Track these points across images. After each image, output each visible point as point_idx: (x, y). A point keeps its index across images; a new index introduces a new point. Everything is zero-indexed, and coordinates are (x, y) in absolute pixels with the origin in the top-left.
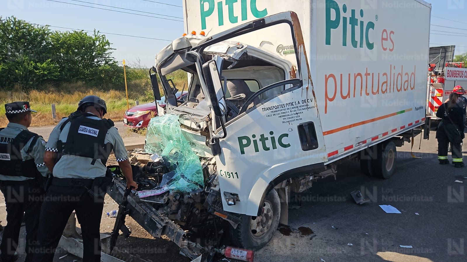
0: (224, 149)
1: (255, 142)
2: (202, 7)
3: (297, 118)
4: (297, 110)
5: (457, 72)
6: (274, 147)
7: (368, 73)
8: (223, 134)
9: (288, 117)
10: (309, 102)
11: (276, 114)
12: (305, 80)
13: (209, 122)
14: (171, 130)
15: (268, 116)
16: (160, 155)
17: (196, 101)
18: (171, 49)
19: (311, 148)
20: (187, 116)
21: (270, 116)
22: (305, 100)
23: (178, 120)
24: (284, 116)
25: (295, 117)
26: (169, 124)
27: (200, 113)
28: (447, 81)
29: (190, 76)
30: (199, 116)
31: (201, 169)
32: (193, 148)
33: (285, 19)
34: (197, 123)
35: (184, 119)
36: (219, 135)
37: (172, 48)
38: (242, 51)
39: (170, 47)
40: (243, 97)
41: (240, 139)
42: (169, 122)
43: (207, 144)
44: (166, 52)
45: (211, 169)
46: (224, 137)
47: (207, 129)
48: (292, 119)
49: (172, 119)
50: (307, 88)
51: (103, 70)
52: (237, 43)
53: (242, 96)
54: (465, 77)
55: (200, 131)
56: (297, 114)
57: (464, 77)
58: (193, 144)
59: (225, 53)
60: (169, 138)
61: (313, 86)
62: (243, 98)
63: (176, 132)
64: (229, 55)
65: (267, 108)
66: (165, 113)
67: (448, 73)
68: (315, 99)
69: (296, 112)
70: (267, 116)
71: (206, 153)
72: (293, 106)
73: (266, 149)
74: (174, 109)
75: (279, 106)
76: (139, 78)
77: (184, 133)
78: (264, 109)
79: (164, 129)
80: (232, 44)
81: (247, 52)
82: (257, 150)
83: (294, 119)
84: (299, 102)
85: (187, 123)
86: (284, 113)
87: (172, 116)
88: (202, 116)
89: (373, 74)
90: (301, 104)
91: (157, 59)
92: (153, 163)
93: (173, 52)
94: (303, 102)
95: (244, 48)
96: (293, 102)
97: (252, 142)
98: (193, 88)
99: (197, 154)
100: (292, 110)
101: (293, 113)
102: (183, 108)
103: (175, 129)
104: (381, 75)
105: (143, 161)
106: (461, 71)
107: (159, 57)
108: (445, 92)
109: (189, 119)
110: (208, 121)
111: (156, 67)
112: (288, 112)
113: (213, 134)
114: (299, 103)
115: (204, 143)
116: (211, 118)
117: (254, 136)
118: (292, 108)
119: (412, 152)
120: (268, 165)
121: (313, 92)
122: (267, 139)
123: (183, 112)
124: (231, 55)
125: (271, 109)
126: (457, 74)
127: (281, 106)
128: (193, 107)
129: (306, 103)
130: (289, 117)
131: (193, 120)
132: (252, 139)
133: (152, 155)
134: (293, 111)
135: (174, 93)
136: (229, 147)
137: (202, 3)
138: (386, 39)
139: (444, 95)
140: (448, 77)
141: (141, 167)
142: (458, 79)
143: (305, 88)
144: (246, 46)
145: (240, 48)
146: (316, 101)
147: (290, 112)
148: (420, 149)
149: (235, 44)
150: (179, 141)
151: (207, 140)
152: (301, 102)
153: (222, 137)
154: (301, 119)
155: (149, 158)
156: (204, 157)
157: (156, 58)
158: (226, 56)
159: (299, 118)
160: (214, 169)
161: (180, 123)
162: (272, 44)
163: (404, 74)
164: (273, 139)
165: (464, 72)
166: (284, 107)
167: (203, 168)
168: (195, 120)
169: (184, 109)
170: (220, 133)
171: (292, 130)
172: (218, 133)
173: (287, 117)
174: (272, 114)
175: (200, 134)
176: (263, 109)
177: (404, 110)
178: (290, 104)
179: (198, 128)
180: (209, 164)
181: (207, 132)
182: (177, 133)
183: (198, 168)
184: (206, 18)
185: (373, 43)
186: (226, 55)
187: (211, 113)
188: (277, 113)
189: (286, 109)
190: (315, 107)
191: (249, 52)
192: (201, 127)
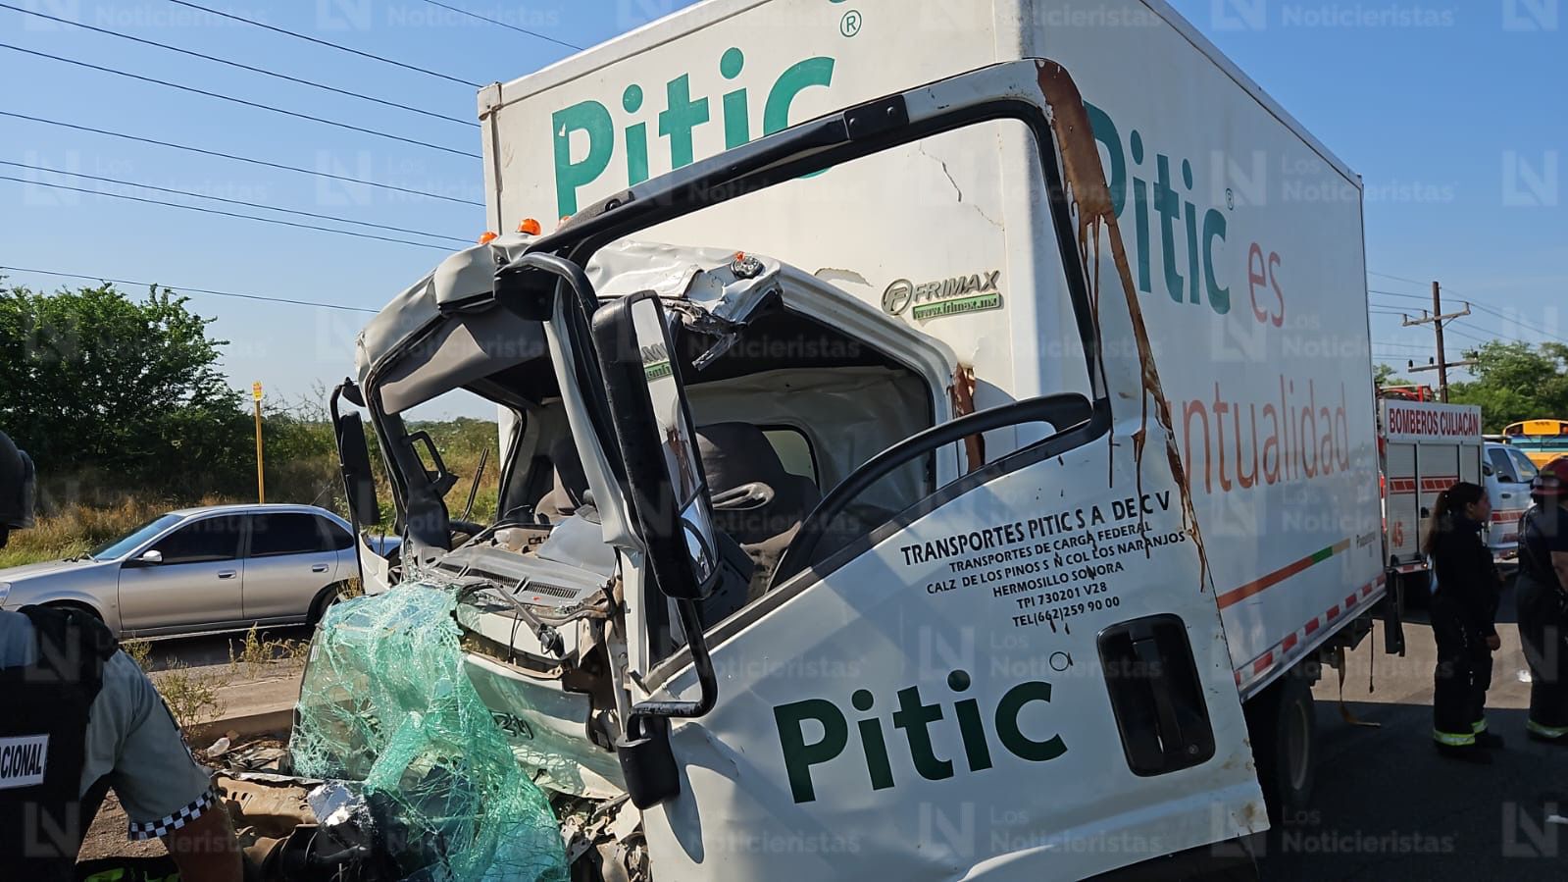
0: (696, 775)
1: (871, 731)
2: (562, 148)
3: (1093, 597)
4: (1089, 555)
5: (1419, 417)
6: (979, 758)
7: (1221, 401)
8: (693, 694)
9: (1044, 591)
10: (1150, 512)
11: (978, 579)
12: (1123, 396)
13: (609, 625)
14: (416, 662)
15: (938, 587)
16: (356, 789)
17: (537, 521)
18: (429, 299)
19: (1177, 760)
20: (495, 595)
21: (948, 585)
22: (1128, 501)
23: (453, 614)
24: (1023, 587)
25: (1082, 591)
26: (407, 634)
27: (560, 577)
28: (1392, 444)
29: (507, 423)
30: (554, 591)
31: (562, 863)
32: (520, 746)
33: (1012, 94)
34: (544, 627)
35: (479, 607)
36: (668, 697)
37: (434, 297)
38: (758, 287)
39: (423, 291)
40: (761, 495)
41: (788, 718)
42: (407, 623)
43: (598, 731)
44: (406, 311)
45: (616, 865)
46: (697, 712)
47: (597, 656)
48: (1068, 603)
49: (423, 606)
50: (1139, 439)
51: (185, 422)
52: (732, 254)
53: (757, 491)
54: (1443, 433)
55: (559, 668)
56: (1092, 575)
57: (1440, 432)
58: (520, 728)
59: (678, 299)
60: (409, 698)
61: (1170, 428)
62: (763, 500)
63: (437, 670)
64: (698, 304)
65: (928, 545)
66: (394, 579)
67: (1392, 420)
68: (1183, 494)
69: (1083, 565)
70: (932, 589)
71: (583, 771)
72: (1066, 535)
73: (933, 769)
74: (436, 562)
75: (995, 534)
76: (315, 450)
77: (480, 679)
78: (910, 552)
79: (381, 654)
80: (710, 261)
81: (781, 291)
82: (882, 777)
83: (1075, 601)
84: (1095, 509)
85: (495, 627)
86: (1019, 570)
87: (422, 591)
88: (571, 594)
89: (1236, 406)
90: (1111, 522)
91: (366, 344)
92: (320, 833)
93: (437, 313)
94: (1119, 514)
95: (766, 274)
96: (1066, 514)
97: (854, 735)
98: (522, 471)
99: (543, 781)
100: (1063, 554)
101: (1067, 569)
102: (474, 557)
103: (435, 656)
104: (1259, 413)
105: (269, 824)
106: (1429, 413)
107: (374, 334)
108: (1391, 483)
109: (503, 609)
110: (604, 621)
111: (361, 379)
112: (1042, 566)
113: (632, 685)
114: (1100, 517)
115: (580, 729)
116: (623, 602)
117: (862, 700)
118: (1065, 543)
119: (1344, 700)
120: (951, 862)
121: (1173, 459)
122: (935, 712)
123: (476, 572)
124: (711, 306)
125: (951, 550)
126: (1418, 422)
127: (1002, 532)
128: (526, 550)
129: (1135, 515)
130: (1051, 590)
131: (522, 612)
132: (853, 717)
133: (317, 791)
134: (1071, 560)
135: (436, 491)
136: (721, 762)
137: (562, 134)
138: (1261, 281)
139: (1389, 492)
140: (1392, 431)
141: (255, 854)
142: (1425, 437)
143: (1123, 438)
144: (776, 267)
145: (750, 273)
146: (1190, 504)
147: (1051, 563)
148: (1371, 689)
149: (722, 261)
150: (450, 716)
151: (596, 713)
152: (1107, 512)
153: (692, 707)
154: (1115, 602)
155: (302, 803)
156: (578, 793)
157: (361, 343)
158: (687, 308)
159: (1102, 597)
160: (634, 864)
161: (460, 626)
162: (863, 281)
163: (1317, 414)
164: (968, 712)
165: (1439, 415)
166: (1020, 540)
167: (574, 858)
168: (534, 611)
169: (483, 562)
170: (676, 687)
171: (1070, 662)
172: (664, 685)
173: (1038, 592)
174: (959, 576)
175: (560, 682)
176: (905, 550)
177: (1330, 548)
178: (1053, 521)
179: (552, 655)
180: (603, 838)
181: (595, 674)
182: (446, 677)
183: (549, 862)
184: (577, 189)
185: (1227, 289)
186: (687, 304)
187: (620, 578)
188: (985, 570)
189: (1033, 550)
190: (1189, 538)
191: (786, 295)
192: (568, 649)
